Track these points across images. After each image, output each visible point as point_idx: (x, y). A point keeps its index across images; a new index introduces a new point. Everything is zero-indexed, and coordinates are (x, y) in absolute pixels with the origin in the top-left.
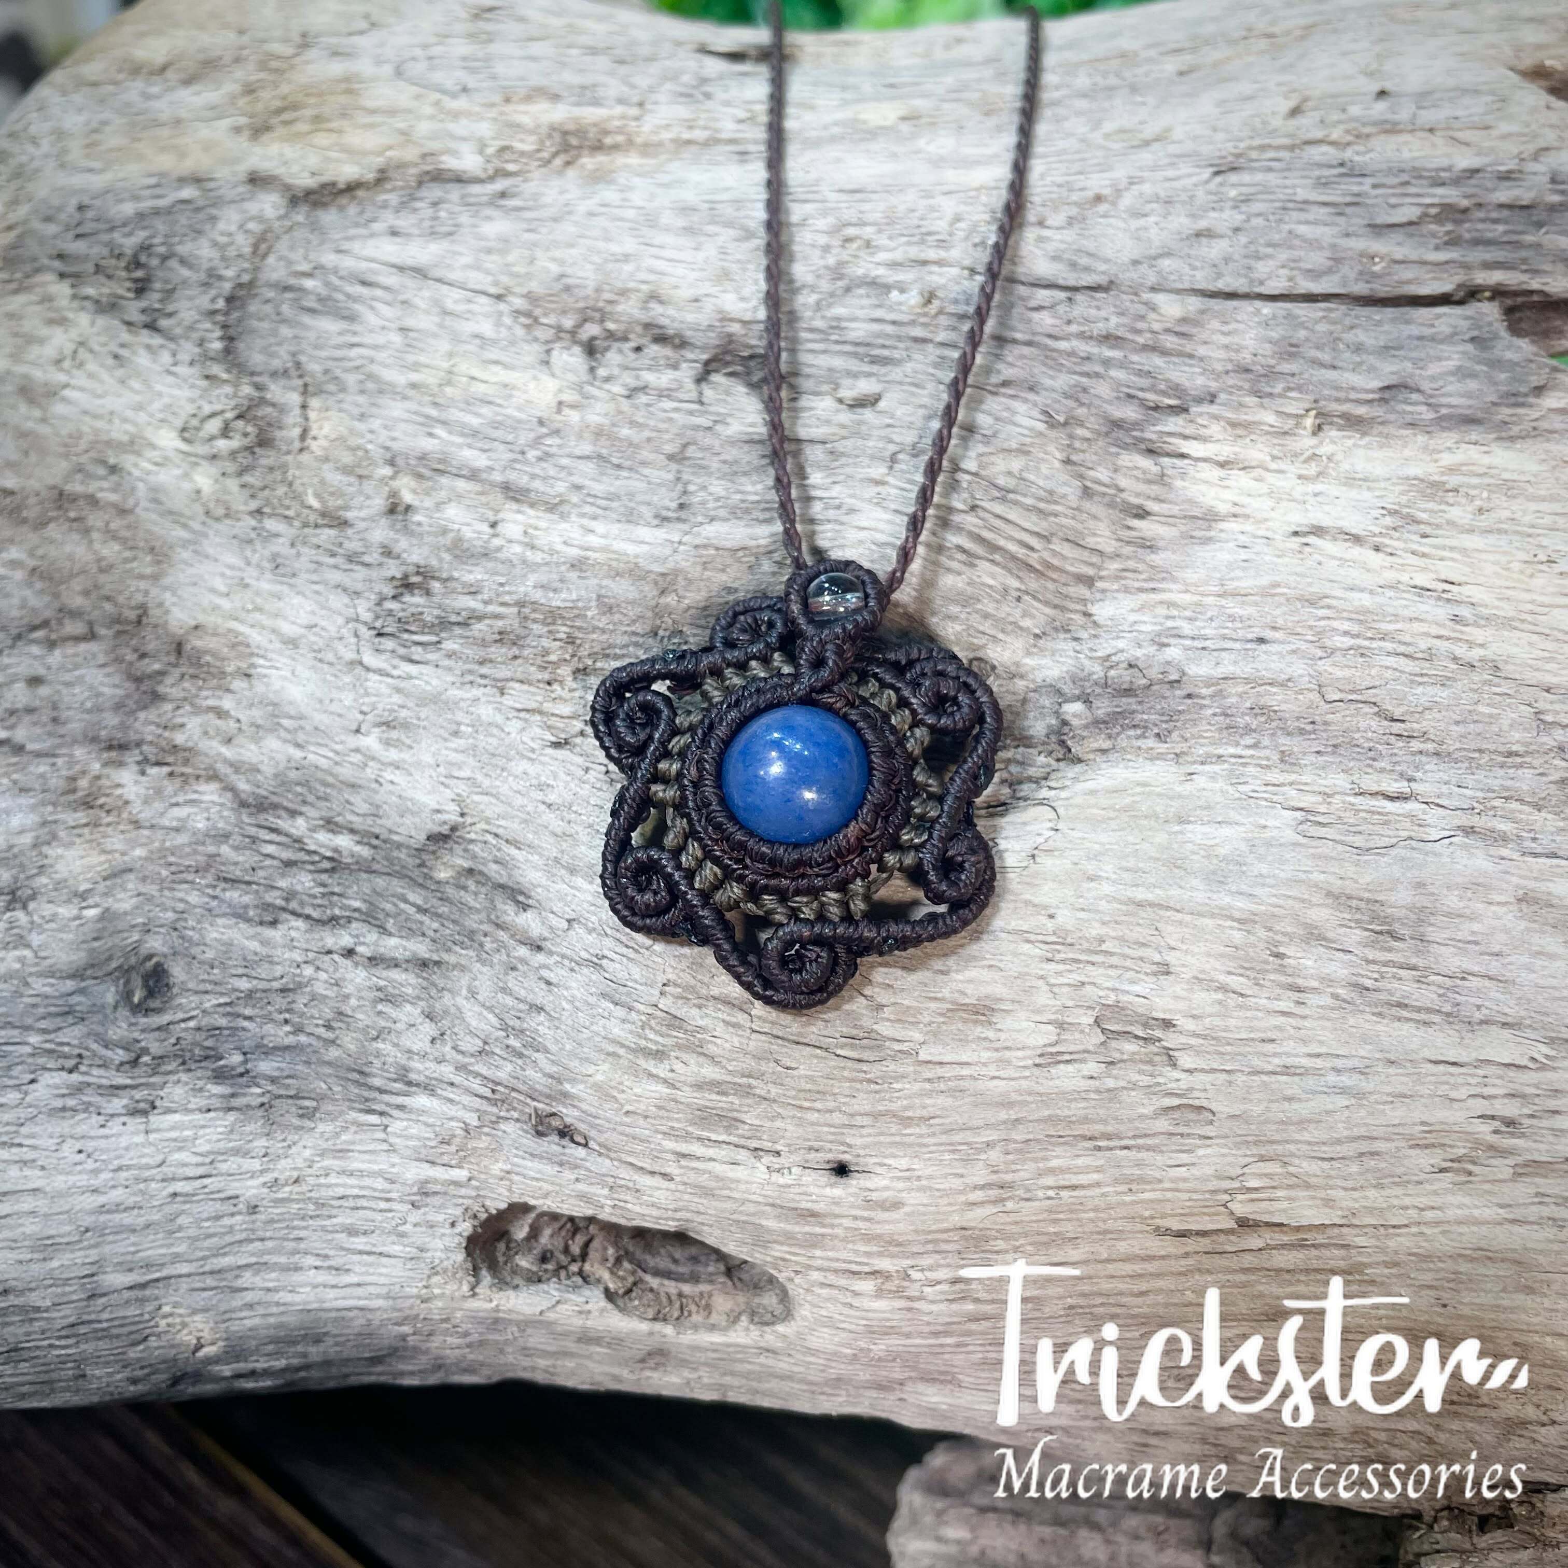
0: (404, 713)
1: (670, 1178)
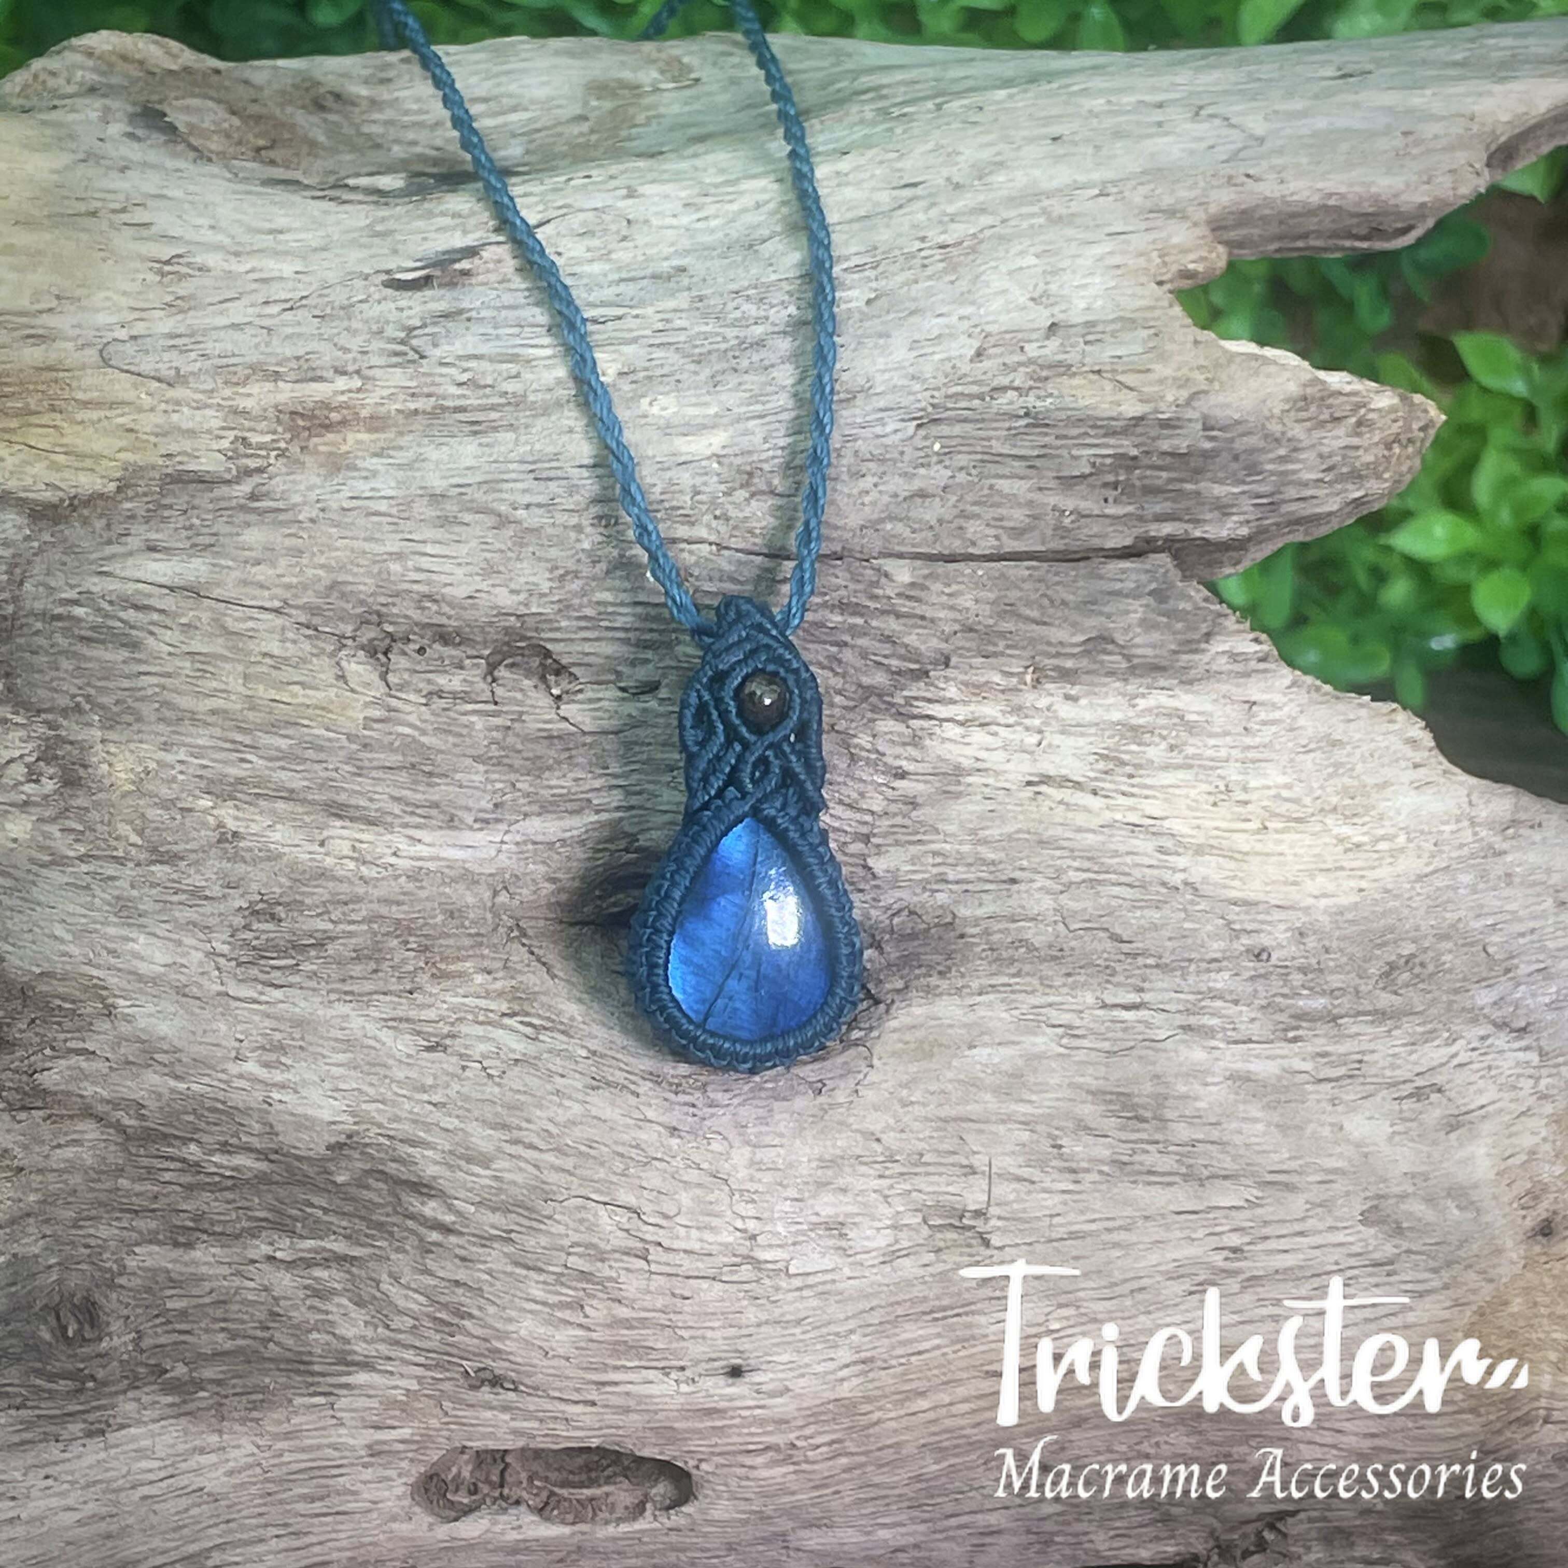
0: (278, 1036)
1: (593, 1404)
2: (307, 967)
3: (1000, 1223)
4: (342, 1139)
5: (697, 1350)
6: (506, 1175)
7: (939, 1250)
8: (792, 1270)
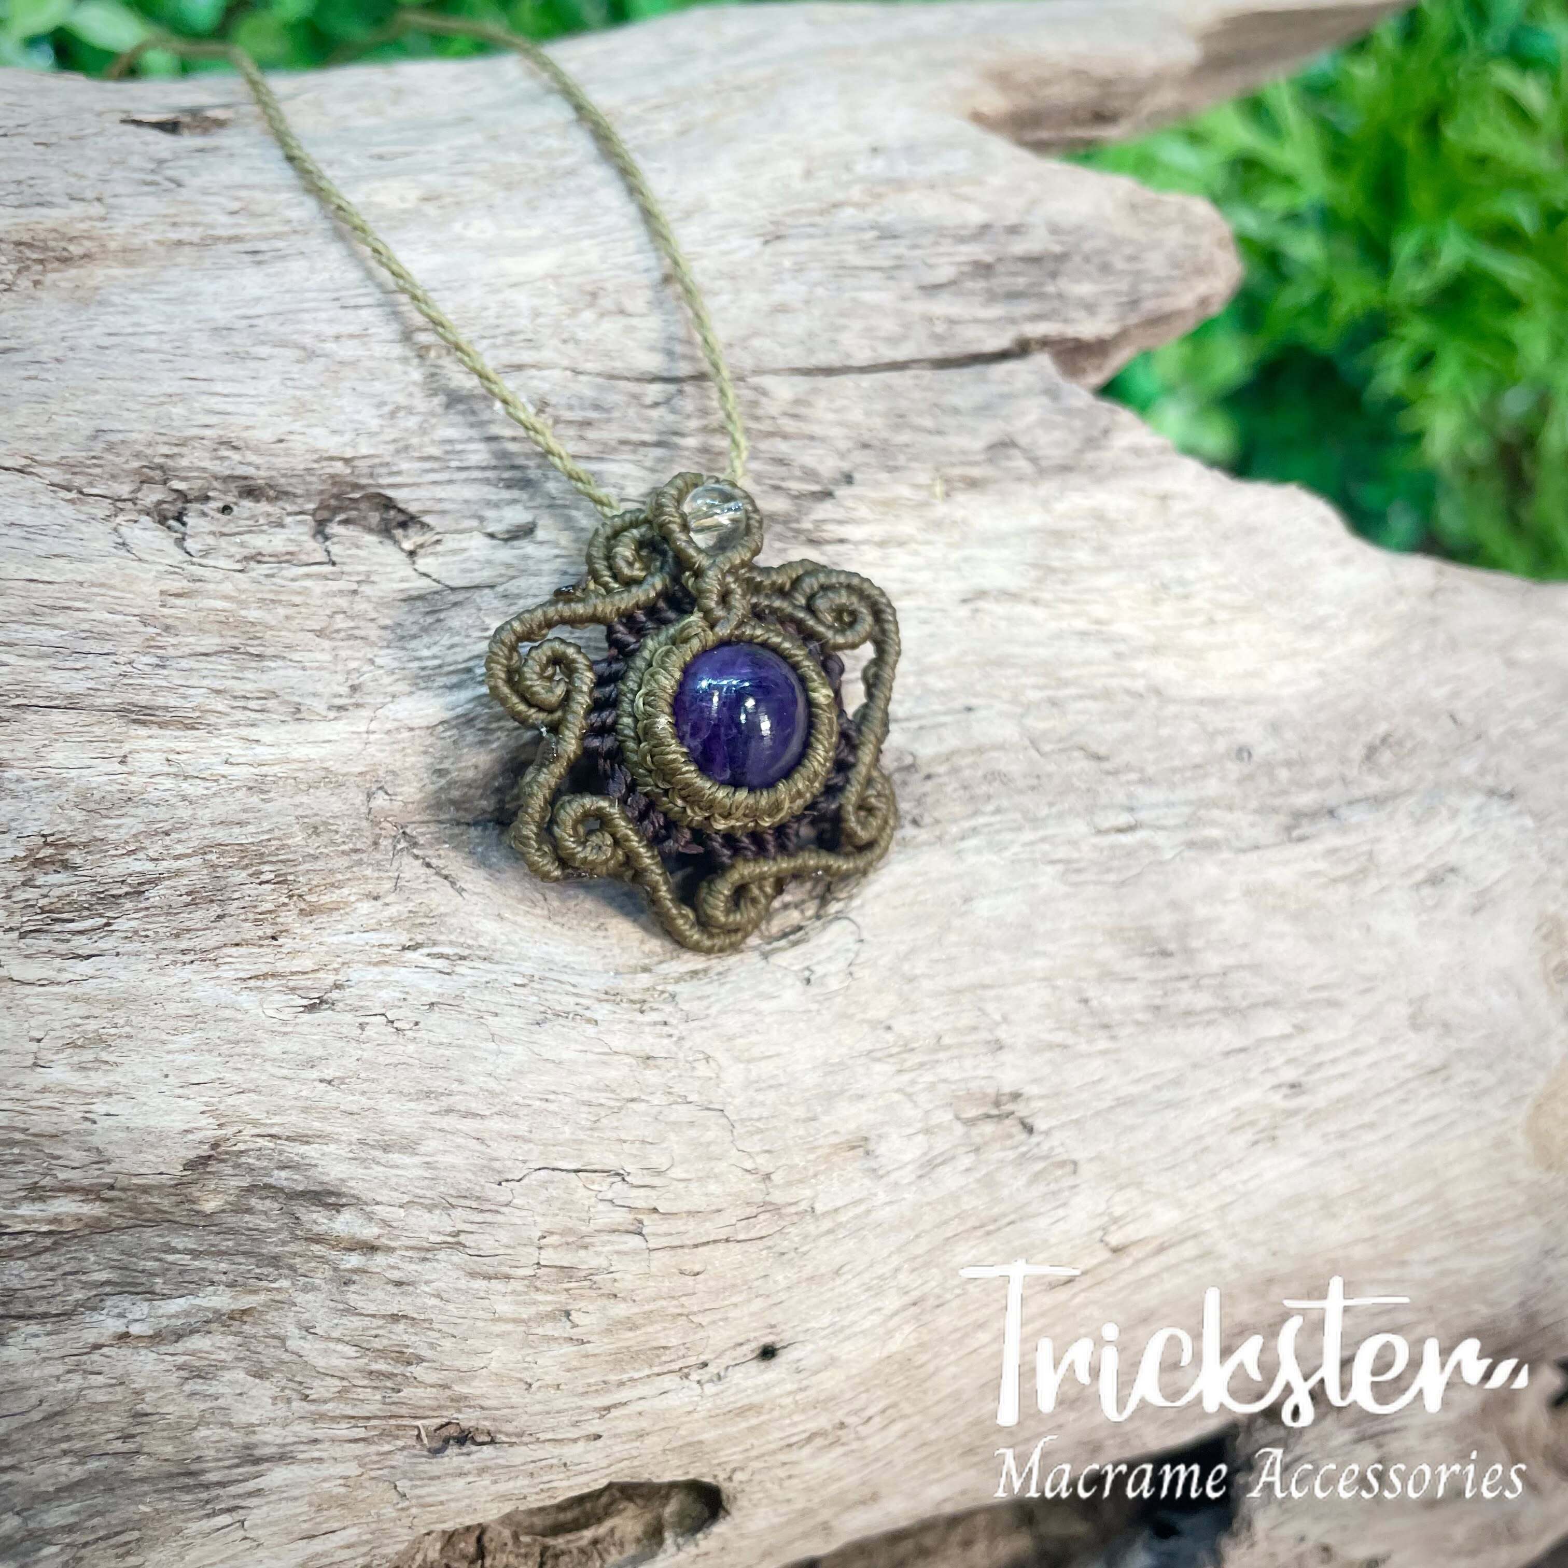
1: (600, 1437)
2: (122, 925)
3: (1040, 1104)
4: (205, 1150)
5: (720, 1337)
6: (439, 1158)
7: (977, 1150)
8: (820, 1208)
